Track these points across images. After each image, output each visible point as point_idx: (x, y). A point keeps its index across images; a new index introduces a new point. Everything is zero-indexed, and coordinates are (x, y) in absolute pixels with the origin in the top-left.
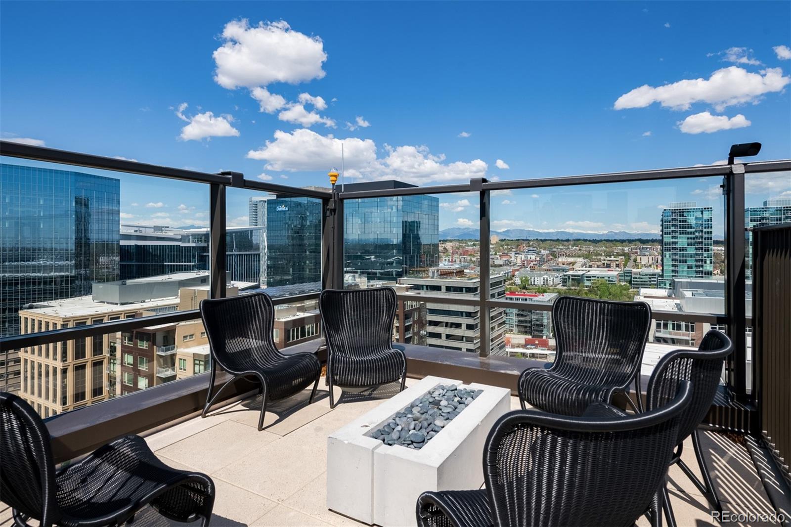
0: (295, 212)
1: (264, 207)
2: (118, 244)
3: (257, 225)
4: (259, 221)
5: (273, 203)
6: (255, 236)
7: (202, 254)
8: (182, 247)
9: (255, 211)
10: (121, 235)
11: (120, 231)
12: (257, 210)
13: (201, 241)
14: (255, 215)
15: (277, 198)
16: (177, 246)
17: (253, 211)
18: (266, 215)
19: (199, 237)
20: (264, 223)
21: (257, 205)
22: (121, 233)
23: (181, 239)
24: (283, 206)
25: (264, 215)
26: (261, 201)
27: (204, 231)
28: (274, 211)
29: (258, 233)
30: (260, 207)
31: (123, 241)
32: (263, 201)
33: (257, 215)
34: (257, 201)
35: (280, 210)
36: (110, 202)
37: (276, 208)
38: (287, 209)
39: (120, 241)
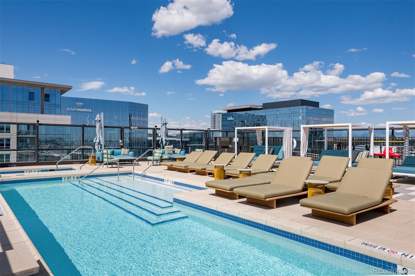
0: (238, 121)
1: (219, 117)
2: (147, 139)
3: (215, 128)
4: (217, 125)
5: (225, 115)
6: (214, 135)
7: (186, 145)
8: (177, 141)
9: (214, 119)
10: (148, 134)
11: (148, 132)
12: (215, 119)
13: (186, 138)
14: (214, 122)
15: (228, 112)
16: (174, 140)
17: (213, 119)
18: (221, 122)
19: (185, 135)
20: (219, 126)
21: (215, 115)
22: (148, 133)
23: (176, 136)
24: (231, 117)
25: (219, 122)
26: (218, 113)
27: (188, 132)
28: (226, 120)
29: (216, 133)
30: (217, 117)
31: (150, 137)
32: (219, 113)
33: (215, 122)
34: (215, 113)
35: (229, 120)
36: (144, 117)
37: (227, 118)
38: (233, 119)
39: (148, 137)
